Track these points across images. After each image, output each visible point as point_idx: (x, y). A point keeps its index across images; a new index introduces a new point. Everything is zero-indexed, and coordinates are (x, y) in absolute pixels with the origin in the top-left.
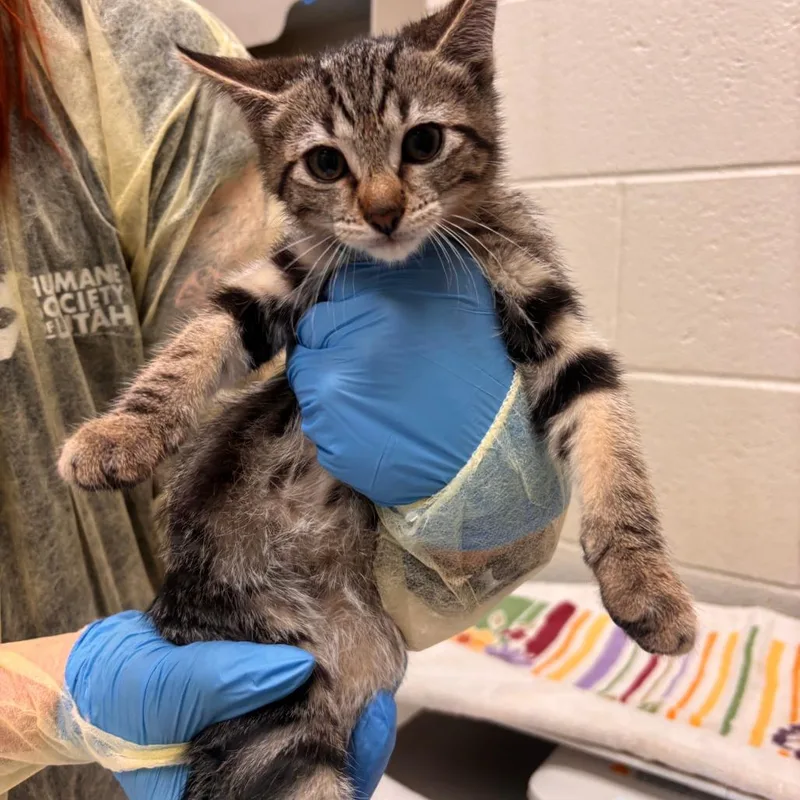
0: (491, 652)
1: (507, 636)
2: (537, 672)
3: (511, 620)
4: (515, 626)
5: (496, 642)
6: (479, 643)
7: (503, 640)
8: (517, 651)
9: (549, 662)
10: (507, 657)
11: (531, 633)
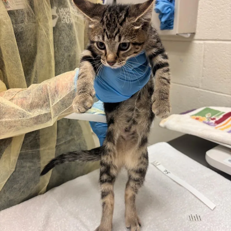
0: (204, 122)
1: (210, 119)
2: (216, 128)
3: (212, 115)
4: (213, 117)
5: (206, 120)
6: (201, 120)
7: (209, 120)
8: (212, 123)
9: (221, 126)
10: (208, 124)
11: (217, 119)
